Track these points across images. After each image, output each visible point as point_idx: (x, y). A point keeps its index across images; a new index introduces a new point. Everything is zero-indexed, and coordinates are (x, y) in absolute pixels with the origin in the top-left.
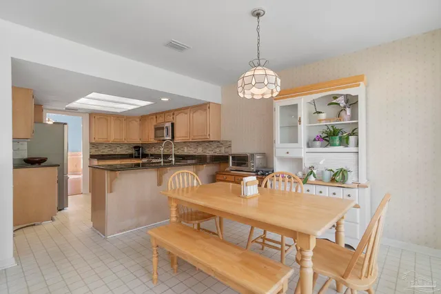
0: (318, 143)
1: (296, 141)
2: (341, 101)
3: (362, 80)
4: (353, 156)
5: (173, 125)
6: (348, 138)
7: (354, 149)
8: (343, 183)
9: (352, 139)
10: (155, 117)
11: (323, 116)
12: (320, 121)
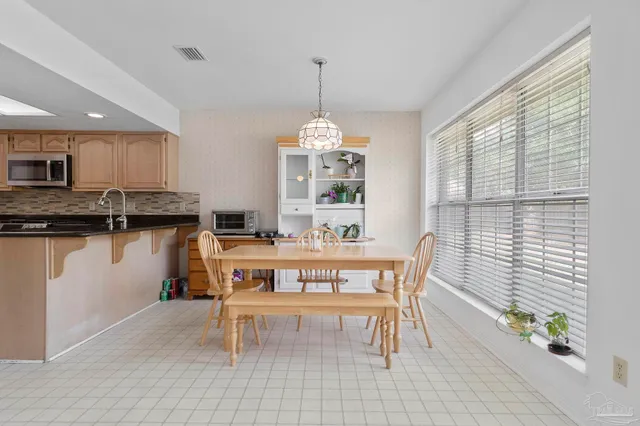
0: (326, 199)
1: (305, 195)
2: (349, 158)
3: (369, 142)
4: (360, 212)
5: (69, 158)
6: (355, 196)
7: (361, 206)
8: (356, 237)
9: (358, 196)
10: (6, 137)
11: (331, 171)
12: (330, 176)
